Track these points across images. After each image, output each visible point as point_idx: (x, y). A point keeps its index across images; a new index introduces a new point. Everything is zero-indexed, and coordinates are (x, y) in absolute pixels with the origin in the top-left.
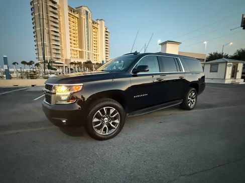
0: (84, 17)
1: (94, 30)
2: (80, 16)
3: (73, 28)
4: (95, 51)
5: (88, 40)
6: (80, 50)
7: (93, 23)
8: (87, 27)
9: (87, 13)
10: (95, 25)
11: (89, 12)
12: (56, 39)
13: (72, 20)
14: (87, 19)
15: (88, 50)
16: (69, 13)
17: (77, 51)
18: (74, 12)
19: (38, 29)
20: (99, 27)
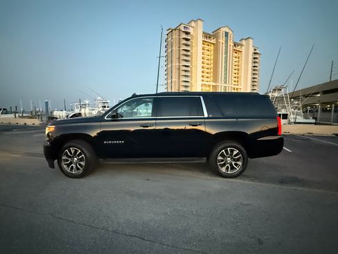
0: (222, 40)
1: (236, 55)
2: (217, 40)
3: (207, 57)
4: (236, 83)
5: (226, 70)
6: (214, 84)
7: (235, 45)
8: (226, 53)
9: (227, 34)
10: (238, 48)
11: (230, 32)
12: (187, 74)
13: (207, 47)
14: (226, 42)
15: (226, 82)
16: (203, 41)
17: (210, 86)
18: (209, 37)
19: (169, 66)
20: (243, 49)
